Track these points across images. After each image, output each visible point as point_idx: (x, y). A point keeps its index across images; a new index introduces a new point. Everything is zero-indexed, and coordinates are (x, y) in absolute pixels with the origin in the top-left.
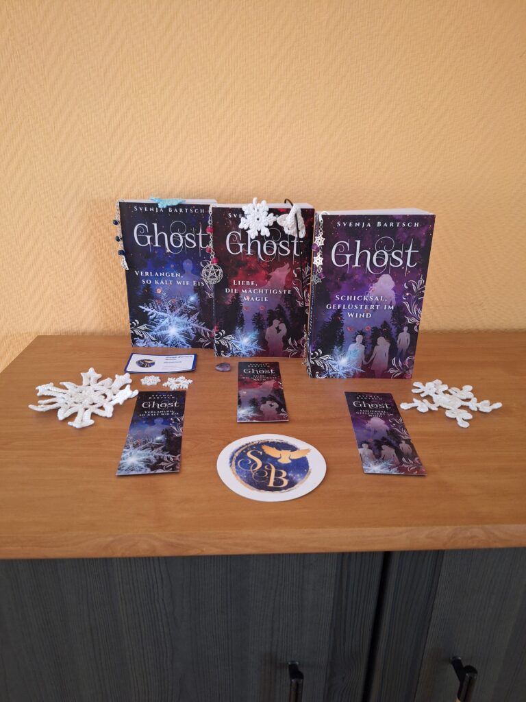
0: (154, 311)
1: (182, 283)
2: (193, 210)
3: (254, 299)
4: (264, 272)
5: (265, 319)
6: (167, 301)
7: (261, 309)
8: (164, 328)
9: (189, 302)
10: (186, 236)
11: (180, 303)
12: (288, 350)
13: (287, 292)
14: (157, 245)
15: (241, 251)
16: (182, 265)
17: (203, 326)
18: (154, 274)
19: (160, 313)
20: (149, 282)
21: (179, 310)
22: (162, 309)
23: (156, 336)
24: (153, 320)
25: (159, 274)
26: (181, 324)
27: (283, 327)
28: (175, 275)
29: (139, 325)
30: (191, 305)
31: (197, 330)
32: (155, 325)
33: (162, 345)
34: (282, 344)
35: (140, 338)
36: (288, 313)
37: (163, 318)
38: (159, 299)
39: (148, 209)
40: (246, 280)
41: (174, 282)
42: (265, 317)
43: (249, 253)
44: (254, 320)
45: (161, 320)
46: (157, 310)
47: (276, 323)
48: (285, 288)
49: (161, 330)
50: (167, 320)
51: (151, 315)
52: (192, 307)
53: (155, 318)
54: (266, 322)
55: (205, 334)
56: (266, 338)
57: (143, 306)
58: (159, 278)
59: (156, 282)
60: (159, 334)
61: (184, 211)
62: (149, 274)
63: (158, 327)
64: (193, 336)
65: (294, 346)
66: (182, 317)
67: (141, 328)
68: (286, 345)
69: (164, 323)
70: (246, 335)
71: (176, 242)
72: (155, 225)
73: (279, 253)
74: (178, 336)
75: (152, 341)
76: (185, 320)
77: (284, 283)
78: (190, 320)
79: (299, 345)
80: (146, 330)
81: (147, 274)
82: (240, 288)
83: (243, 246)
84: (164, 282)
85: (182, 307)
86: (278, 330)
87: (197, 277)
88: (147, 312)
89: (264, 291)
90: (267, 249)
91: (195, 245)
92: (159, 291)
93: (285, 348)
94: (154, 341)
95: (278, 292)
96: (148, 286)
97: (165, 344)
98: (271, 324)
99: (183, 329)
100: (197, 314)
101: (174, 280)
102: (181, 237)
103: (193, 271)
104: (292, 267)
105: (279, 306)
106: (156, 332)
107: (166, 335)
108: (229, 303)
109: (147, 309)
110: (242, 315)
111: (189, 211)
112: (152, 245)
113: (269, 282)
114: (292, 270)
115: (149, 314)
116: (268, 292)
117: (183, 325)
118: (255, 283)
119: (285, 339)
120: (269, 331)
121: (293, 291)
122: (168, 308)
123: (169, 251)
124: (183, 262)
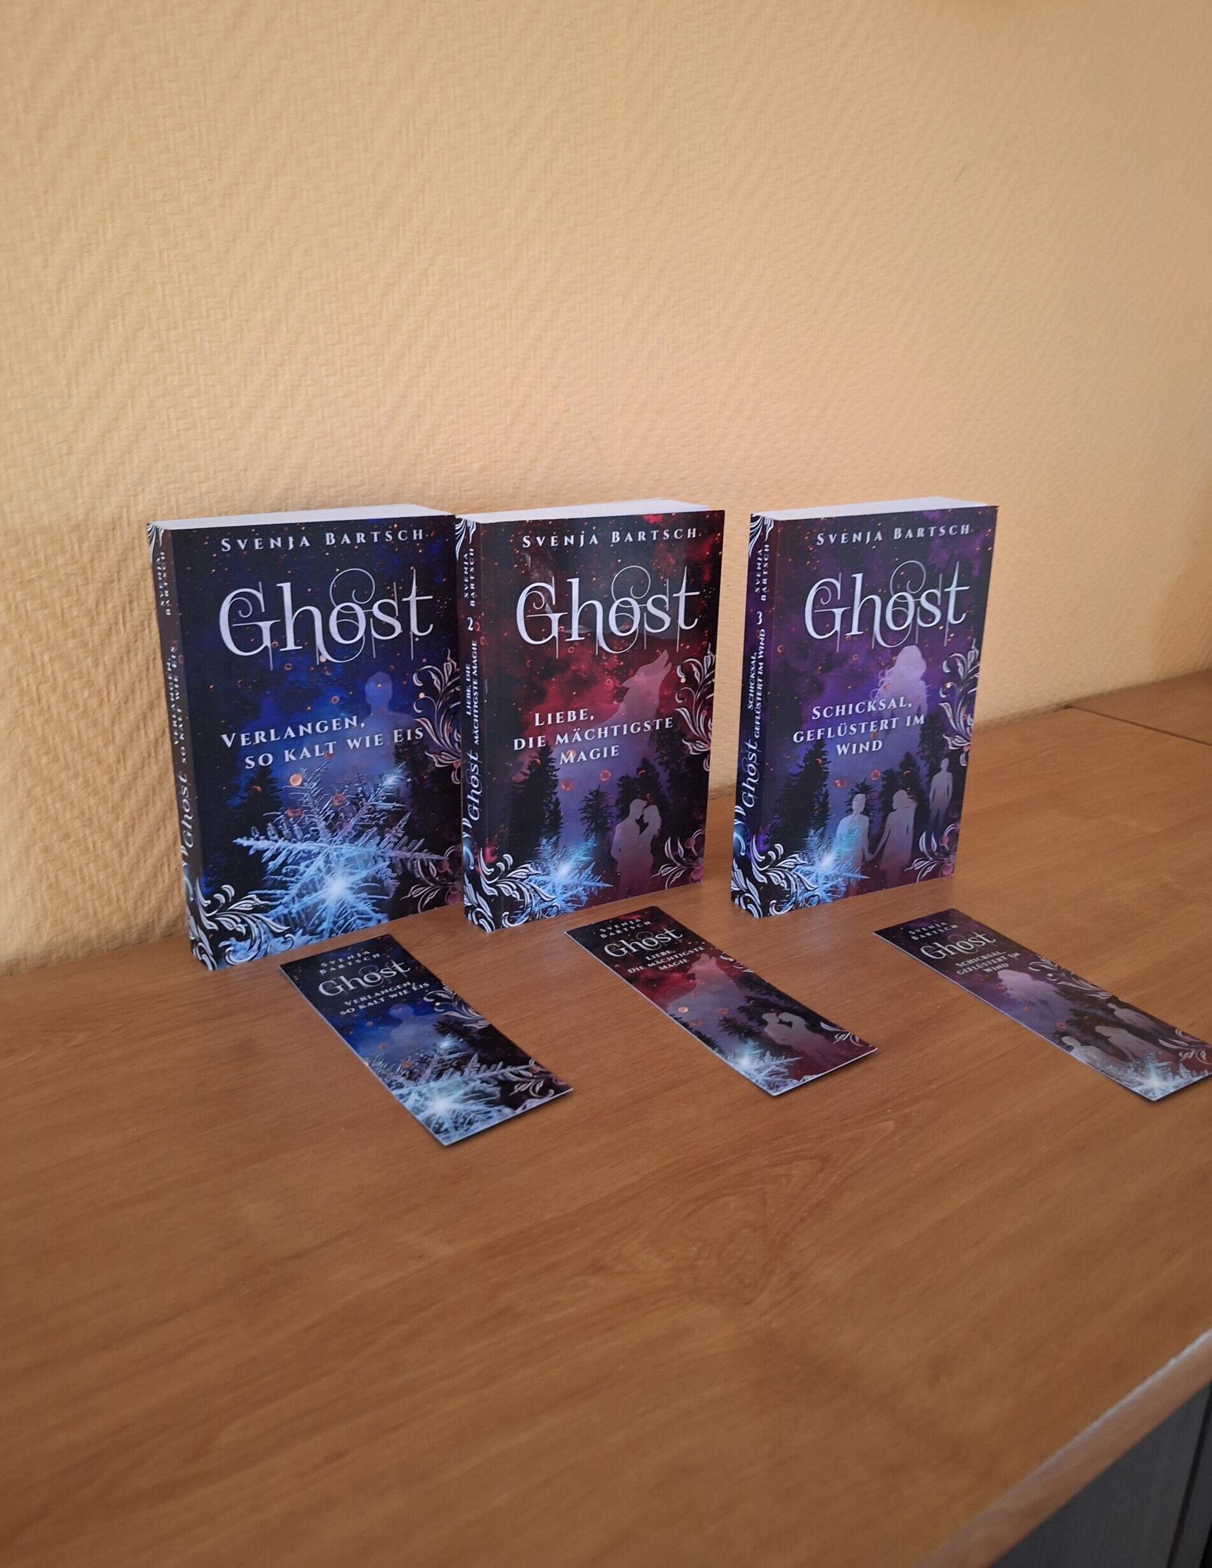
0: (281, 843)
1: (363, 743)
2: (394, 535)
3: (587, 755)
4: (609, 682)
5: (612, 802)
6: (320, 806)
7: (605, 777)
8: (312, 887)
9: (381, 793)
10: (375, 609)
11: (356, 802)
12: (664, 871)
13: (662, 724)
14: (291, 646)
15: (555, 632)
16: (363, 692)
17: (420, 850)
18: (280, 732)
19: (300, 846)
20: (266, 760)
21: (353, 822)
22: (305, 831)
23: (285, 919)
24: (278, 871)
25: (296, 731)
26: (360, 862)
27: (653, 816)
28: (343, 723)
29: (236, 899)
30: (388, 800)
31: (404, 866)
32: (284, 886)
33: (307, 937)
34: (650, 858)
35: (240, 937)
36: (664, 777)
37: (309, 856)
38: (294, 804)
39: (266, 543)
40: (565, 709)
41: (341, 746)
42: (612, 797)
43: (575, 637)
44: (584, 810)
45: (302, 867)
46: (292, 838)
47: (636, 807)
48: (659, 715)
49: (300, 895)
50: (319, 861)
51: (274, 857)
52: (389, 806)
53: (284, 864)
54: (615, 811)
55: (426, 869)
56: (614, 853)
57: (249, 836)
58: (296, 744)
59: (288, 756)
60: (295, 908)
61: (369, 537)
62: (268, 736)
63: (294, 890)
64: (392, 884)
65: (677, 857)
66: (362, 840)
67: (244, 905)
68: (660, 858)
69: (309, 872)
70: (565, 857)
71: (348, 629)
72: (286, 587)
73: (647, 627)
74: (350, 898)
75: (276, 935)
76: (369, 847)
77: (657, 702)
78: (384, 843)
79: (688, 852)
80: (257, 909)
81: (260, 737)
82: (549, 731)
83: (561, 621)
84: (312, 751)
85: (364, 810)
86: (642, 824)
87: (404, 719)
88: (260, 853)
89: (611, 731)
90: (619, 621)
91: (398, 630)
92: (296, 781)
93: (655, 868)
94: (283, 934)
95: (643, 727)
96: (263, 772)
97: (312, 933)
98: (624, 813)
99: (364, 874)
100: (403, 822)
101: (339, 737)
102: (360, 613)
103: (393, 705)
104: (675, 659)
105: (645, 764)
106: (286, 905)
107: (316, 905)
108: (522, 778)
109: (262, 844)
110: (557, 803)
111: (382, 537)
112: (275, 649)
113: (622, 705)
114: (674, 668)
115: (268, 855)
116: (620, 730)
117: (366, 862)
118: (588, 714)
119: (657, 845)
120: (622, 832)
121: (678, 719)
122: (322, 825)
123: (325, 656)
124: (365, 681)
